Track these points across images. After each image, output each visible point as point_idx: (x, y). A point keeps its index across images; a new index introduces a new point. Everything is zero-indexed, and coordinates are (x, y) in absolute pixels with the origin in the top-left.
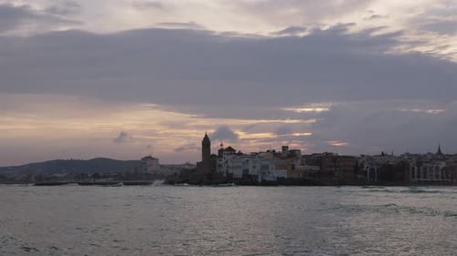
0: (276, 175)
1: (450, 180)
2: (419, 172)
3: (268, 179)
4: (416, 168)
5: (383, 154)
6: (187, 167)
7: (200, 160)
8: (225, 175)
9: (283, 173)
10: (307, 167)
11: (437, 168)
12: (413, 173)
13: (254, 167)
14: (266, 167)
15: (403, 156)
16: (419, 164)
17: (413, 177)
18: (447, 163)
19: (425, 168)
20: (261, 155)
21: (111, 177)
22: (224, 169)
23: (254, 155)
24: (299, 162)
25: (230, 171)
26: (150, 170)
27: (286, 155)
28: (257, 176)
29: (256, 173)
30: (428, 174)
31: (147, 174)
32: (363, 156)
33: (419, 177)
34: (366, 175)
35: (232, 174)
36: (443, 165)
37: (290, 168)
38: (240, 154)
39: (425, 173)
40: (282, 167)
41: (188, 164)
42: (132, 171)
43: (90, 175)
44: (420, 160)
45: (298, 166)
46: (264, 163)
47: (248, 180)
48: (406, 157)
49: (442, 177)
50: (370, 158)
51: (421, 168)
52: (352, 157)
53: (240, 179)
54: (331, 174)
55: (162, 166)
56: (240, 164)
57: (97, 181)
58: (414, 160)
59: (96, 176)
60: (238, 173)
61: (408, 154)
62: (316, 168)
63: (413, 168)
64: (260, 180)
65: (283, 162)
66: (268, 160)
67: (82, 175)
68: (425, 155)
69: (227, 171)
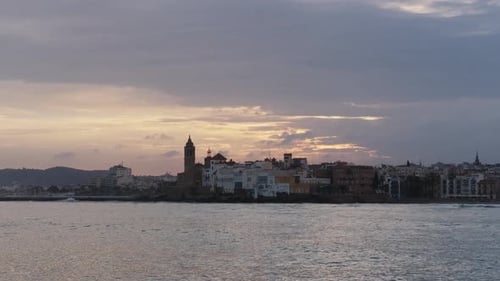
0: (276, 190)
1: (488, 196)
2: (452, 186)
3: (266, 194)
4: (448, 181)
5: (409, 164)
6: (166, 179)
7: (182, 170)
8: (213, 189)
9: (285, 188)
10: (314, 180)
11: (474, 182)
12: (445, 187)
13: (249, 180)
14: (263, 179)
15: (433, 166)
16: (452, 176)
17: (445, 192)
18: (485, 175)
19: (459, 182)
20: (258, 164)
21: (71, 191)
22: (212, 182)
23: (249, 164)
24: (305, 173)
25: (219, 185)
26: (120, 182)
27: (288, 164)
28: (252, 191)
29: (251, 187)
30: (463, 188)
31: (117, 188)
32: (384, 166)
33: (451, 192)
34: (387, 191)
35: (221, 189)
36: (481, 177)
37: (293, 181)
38: (232, 163)
39: (459, 187)
40: (280, 180)
41: (168, 176)
42: (98, 184)
43: (46, 188)
44: (453, 171)
45: (304, 179)
46: (262, 174)
47: (241, 196)
48: (437, 168)
49: (479, 193)
50: (392, 169)
51: (454, 182)
52: (371, 168)
53: (230, 194)
54: (344, 188)
55: (135, 178)
56: (232, 176)
57: (54, 196)
58: (446, 171)
59: (54, 189)
60: (229, 187)
61: (439, 164)
62: (325, 181)
63: (445, 182)
64: (256, 196)
65: (283, 173)
66: (266, 170)
67: (37, 188)
68: (460, 166)
69: (216, 187)
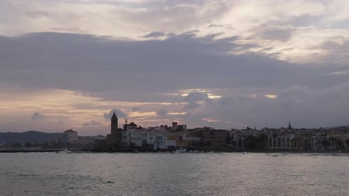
0: (168, 144)
1: (298, 148)
2: (275, 142)
3: (161, 147)
4: (273, 139)
5: (248, 129)
6: (99, 138)
7: (110, 133)
8: (128, 144)
9: (173, 143)
10: (191, 138)
11: (288, 139)
12: (271, 142)
13: (151, 138)
14: (159, 138)
15: (263, 130)
16: (275, 136)
17: (271, 146)
18: (296, 135)
19: (279, 139)
20: (156, 129)
21: (40, 145)
22: (128, 140)
23: (151, 129)
24: (185, 134)
25: (133, 141)
26: (70, 140)
27: (175, 129)
28: (153, 145)
29: (153, 143)
30: (282, 143)
31: (69, 144)
32: (233, 130)
33: (274, 146)
34: (235, 144)
35: (134, 144)
36: (292, 137)
37: (178, 139)
38: (140, 128)
39: (279, 143)
40: (170, 138)
41: (100, 136)
42: (57, 141)
43: (23, 144)
44: (275, 133)
45: (185, 138)
46: (158, 135)
47: (146, 148)
48: (265, 131)
49: (292, 146)
50: (238, 132)
51: (277, 139)
52: (225, 131)
53: (140, 147)
54: (209, 144)
55: (80, 138)
56: (140, 136)
57: (29, 149)
58: (271, 133)
59: (28, 145)
60: (139, 143)
61: (266, 129)
62: (198, 139)
63: (271, 139)
64: (155, 149)
65: (173, 134)
66: (161, 133)
67: (18, 144)
68: (279, 130)
69: (130, 142)
